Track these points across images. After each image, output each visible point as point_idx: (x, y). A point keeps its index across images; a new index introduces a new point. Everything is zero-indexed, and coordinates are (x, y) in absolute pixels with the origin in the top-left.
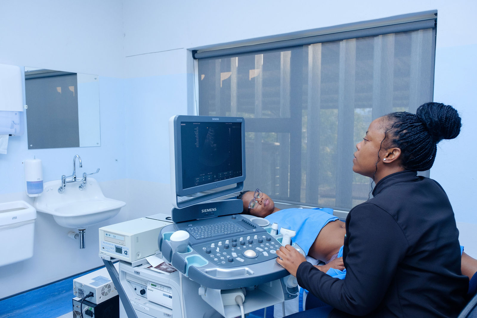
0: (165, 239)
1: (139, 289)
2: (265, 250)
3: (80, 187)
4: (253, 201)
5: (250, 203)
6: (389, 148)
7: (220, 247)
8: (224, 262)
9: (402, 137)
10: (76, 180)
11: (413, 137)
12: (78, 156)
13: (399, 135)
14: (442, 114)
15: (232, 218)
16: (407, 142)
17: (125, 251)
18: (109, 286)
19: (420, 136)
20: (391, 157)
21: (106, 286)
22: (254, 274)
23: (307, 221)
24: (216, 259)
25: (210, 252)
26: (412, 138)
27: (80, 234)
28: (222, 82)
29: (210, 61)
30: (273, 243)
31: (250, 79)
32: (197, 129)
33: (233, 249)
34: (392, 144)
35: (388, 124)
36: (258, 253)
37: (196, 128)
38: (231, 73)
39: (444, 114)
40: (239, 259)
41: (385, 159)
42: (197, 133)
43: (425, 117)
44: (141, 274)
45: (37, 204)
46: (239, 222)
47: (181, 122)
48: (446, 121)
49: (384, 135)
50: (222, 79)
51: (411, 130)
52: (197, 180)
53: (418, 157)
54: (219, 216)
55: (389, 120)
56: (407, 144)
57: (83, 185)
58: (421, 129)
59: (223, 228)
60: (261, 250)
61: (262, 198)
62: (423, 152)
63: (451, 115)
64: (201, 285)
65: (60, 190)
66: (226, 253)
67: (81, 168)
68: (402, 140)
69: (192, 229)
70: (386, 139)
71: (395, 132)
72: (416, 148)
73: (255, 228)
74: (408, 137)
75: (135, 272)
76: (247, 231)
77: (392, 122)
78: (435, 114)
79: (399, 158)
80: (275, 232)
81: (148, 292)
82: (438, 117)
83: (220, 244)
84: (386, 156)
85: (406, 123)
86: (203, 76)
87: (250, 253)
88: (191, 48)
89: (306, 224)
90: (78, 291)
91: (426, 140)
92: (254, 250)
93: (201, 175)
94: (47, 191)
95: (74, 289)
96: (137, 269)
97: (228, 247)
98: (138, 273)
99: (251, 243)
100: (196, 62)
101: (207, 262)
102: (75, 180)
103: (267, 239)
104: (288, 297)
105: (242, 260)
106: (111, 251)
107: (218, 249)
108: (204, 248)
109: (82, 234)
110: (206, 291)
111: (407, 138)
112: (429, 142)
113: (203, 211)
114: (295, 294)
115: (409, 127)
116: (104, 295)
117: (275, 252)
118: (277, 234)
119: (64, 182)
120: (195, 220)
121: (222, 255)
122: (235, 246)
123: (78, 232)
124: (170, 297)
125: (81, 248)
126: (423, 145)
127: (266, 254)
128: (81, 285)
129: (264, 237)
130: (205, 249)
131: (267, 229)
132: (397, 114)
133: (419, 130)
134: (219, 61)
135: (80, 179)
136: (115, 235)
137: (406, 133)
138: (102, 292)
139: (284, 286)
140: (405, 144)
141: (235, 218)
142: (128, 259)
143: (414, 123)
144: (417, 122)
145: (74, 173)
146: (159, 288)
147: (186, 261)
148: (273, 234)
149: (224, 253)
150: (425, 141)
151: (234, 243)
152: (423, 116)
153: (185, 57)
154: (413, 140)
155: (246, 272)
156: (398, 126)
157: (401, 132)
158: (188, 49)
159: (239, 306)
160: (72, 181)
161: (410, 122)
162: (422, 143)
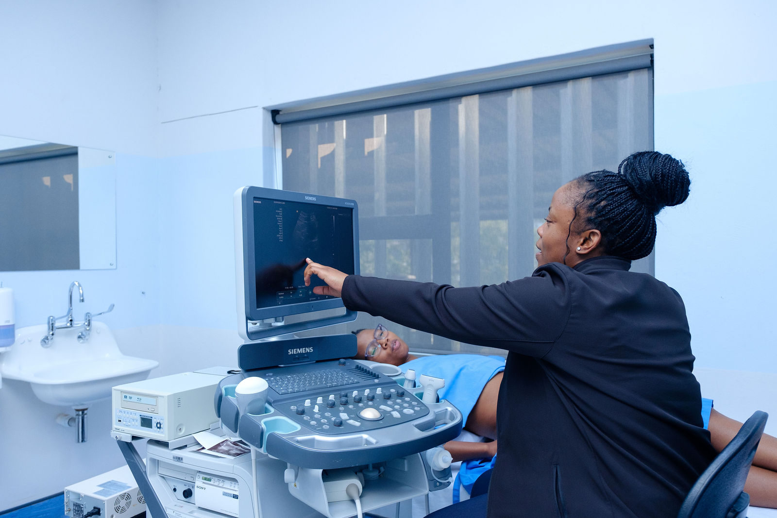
0: (226, 395)
1: (181, 489)
2: (394, 410)
3: (79, 337)
4: (372, 344)
5: (368, 347)
6: (584, 231)
7: (319, 405)
8: (326, 427)
9: (599, 213)
10: (73, 324)
11: (617, 210)
12: (77, 283)
13: (595, 210)
14: (656, 171)
15: (340, 364)
16: (609, 220)
17: (157, 424)
18: (127, 496)
19: (626, 207)
20: (588, 244)
21: (122, 496)
22: (377, 443)
23: (463, 372)
24: (313, 423)
25: (302, 413)
26: (614, 212)
27: (77, 417)
28: (322, 161)
29: (301, 127)
30: (407, 399)
31: (366, 153)
32: (280, 212)
33: (342, 408)
34: (586, 225)
35: (577, 194)
36: (384, 413)
37: (279, 210)
38: (335, 145)
39: (658, 170)
40: (351, 422)
41: (579, 249)
42: (281, 218)
43: (632, 178)
44: (184, 461)
45: (4, 365)
46: (350, 370)
47: (254, 198)
48: (663, 180)
49: (572, 210)
50: (320, 156)
51: (612, 199)
52: (281, 295)
53: (628, 239)
54: (317, 362)
55: (578, 187)
56: (609, 223)
57: (84, 333)
58: (627, 197)
59: (325, 378)
60: (388, 409)
61: (387, 339)
62: (634, 232)
63: (669, 171)
64: (289, 465)
65: (45, 342)
66: (330, 414)
67: (82, 303)
68: (601, 217)
69: (272, 379)
70: (577, 217)
71: (589, 206)
72: (622, 227)
73: (377, 377)
74: (609, 211)
75: (174, 458)
76: (363, 382)
77: (583, 191)
78: (645, 171)
79: (600, 244)
80: (411, 384)
81: (196, 492)
82: (651, 174)
83: (320, 400)
84: (579, 244)
85: (604, 190)
86: (289, 152)
87: (369, 413)
88: (270, 107)
89: (462, 377)
90: (72, 507)
91: (637, 212)
92: (378, 409)
93: (287, 288)
94: (21, 344)
95: (65, 503)
96: (178, 453)
97: (333, 405)
98: (179, 459)
99: (372, 398)
100: (278, 130)
101: (299, 427)
102: (71, 324)
103: (398, 393)
104: (436, 486)
105: (358, 424)
106: (133, 425)
107: (317, 407)
108: (292, 407)
109: (80, 417)
110: (296, 476)
111: (607, 213)
112: (642, 215)
113: (290, 352)
114: (447, 481)
115: (608, 195)
116: (119, 512)
117: (412, 411)
118: (415, 386)
119: (51, 328)
120: (277, 367)
121: (324, 417)
122: (346, 403)
123: (73, 414)
124: (235, 497)
125: (78, 441)
126: (633, 220)
127: (396, 414)
128: (79, 496)
129: (393, 390)
130: (294, 408)
131: (397, 380)
132: (590, 177)
133: (625, 199)
134: (315, 128)
135: (79, 322)
136: (139, 397)
137: (605, 207)
138: (116, 506)
139: (427, 467)
140: (606, 223)
141: (344, 364)
142: (163, 435)
143: (616, 188)
144: (620, 187)
145: (70, 310)
146: (216, 484)
147: (263, 426)
148: (407, 387)
149: (327, 414)
150: (635, 215)
151: (344, 399)
152: (628, 175)
153: (259, 121)
154: (617, 215)
155: (364, 442)
156: (593, 195)
157: (598, 206)
158: (264, 108)
159: (353, 501)
160: (65, 326)
161: (609, 187)
162: (632, 218)
